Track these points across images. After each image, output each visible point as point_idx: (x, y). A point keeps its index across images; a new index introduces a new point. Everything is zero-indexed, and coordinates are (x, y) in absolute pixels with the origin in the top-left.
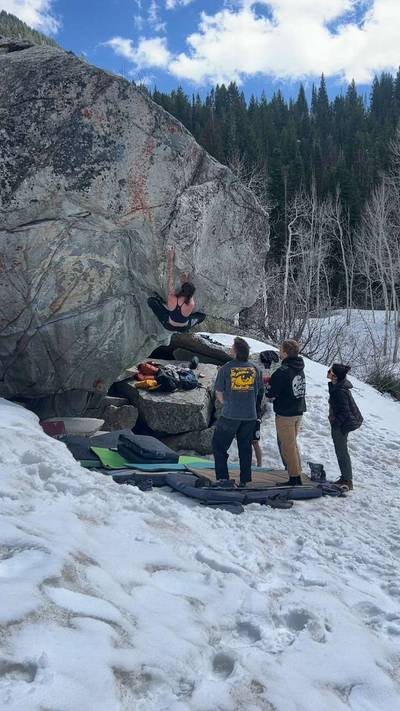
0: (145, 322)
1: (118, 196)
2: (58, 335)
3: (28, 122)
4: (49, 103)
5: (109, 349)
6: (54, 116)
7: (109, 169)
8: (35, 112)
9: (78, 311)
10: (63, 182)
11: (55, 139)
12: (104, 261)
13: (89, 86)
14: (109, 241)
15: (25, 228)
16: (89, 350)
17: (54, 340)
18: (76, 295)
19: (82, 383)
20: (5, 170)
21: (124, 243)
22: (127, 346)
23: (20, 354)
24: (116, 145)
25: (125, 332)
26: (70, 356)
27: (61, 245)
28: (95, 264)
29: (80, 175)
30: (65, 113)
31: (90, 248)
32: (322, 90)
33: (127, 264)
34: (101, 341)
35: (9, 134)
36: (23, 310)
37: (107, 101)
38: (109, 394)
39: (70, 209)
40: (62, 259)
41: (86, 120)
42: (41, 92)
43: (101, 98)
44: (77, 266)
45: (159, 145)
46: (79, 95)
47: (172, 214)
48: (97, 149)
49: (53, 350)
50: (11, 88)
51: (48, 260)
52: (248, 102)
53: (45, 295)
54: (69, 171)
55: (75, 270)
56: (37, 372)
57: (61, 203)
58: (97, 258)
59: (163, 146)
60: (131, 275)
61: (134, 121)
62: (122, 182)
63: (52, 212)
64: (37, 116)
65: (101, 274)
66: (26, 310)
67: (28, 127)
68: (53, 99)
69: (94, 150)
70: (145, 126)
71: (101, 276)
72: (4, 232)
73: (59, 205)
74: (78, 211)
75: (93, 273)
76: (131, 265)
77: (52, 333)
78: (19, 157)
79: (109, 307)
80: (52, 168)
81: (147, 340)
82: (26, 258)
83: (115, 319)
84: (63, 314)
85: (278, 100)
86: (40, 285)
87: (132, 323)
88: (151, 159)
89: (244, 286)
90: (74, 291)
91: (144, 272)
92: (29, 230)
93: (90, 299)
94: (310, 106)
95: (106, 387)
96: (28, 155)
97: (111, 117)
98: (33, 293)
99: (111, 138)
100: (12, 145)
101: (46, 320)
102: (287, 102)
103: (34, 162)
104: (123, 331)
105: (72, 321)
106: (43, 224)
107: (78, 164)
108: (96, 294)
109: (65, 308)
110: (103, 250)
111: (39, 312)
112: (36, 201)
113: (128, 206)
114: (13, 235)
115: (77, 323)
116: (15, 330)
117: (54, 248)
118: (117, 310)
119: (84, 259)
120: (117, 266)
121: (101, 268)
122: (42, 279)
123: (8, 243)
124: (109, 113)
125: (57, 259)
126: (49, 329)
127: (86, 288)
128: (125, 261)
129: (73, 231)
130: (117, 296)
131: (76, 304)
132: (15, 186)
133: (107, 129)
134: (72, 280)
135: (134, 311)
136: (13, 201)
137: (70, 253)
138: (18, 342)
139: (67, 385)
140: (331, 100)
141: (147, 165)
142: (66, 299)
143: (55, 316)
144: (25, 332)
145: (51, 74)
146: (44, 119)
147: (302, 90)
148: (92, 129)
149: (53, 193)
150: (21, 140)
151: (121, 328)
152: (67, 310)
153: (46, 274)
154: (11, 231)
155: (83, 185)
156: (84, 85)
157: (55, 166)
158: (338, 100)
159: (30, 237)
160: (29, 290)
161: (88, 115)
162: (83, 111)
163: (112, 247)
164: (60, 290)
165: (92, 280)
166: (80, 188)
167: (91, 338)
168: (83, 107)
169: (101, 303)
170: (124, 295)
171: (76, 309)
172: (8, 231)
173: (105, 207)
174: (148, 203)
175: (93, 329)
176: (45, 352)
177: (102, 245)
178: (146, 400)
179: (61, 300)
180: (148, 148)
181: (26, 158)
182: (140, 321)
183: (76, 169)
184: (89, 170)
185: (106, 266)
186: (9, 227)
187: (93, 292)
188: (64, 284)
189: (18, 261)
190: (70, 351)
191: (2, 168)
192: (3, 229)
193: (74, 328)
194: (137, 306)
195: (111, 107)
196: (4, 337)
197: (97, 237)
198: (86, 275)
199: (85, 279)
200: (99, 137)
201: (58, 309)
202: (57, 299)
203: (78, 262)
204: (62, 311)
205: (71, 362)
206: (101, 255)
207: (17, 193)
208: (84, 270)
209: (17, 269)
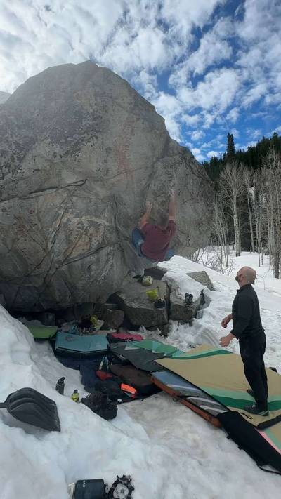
0: (127, 261)
1: (105, 161)
2: (71, 272)
5: (105, 279)
6: (53, 104)
7: (97, 138)
9: (83, 256)
10: (59, 150)
12: (99, 221)
14: (101, 206)
15: (34, 195)
16: (91, 281)
17: (69, 276)
18: (80, 245)
19: (89, 299)
20: (14, 147)
21: (112, 207)
22: (116, 277)
23: (47, 285)
24: (103, 120)
25: (115, 268)
26: (80, 284)
27: (66, 210)
28: (92, 223)
29: (73, 144)
30: (61, 101)
31: (88, 212)
33: (115, 222)
34: (100, 274)
36: (44, 258)
37: (94, 85)
38: (107, 302)
39: (69, 178)
40: (68, 220)
41: (77, 102)
42: (42, 87)
43: (89, 83)
44: (80, 225)
46: (71, 84)
47: (150, 176)
48: (87, 123)
49: (69, 282)
51: (58, 221)
53: (59, 247)
55: (79, 228)
56: (59, 296)
57: (60, 172)
58: (94, 219)
59: (141, 121)
60: (117, 230)
61: (117, 101)
62: (108, 150)
63: (54, 181)
64: (40, 105)
65: (97, 230)
66: (47, 257)
68: (51, 91)
69: (84, 123)
70: (126, 105)
71: (97, 232)
72: (17, 198)
73: (59, 174)
74: (75, 180)
75: (92, 230)
76: (117, 223)
77: (66, 272)
78: (25, 137)
79: (104, 252)
81: (129, 272)
82: (39, 220)
83: (108, 260)
84: (72, 258)
86: (54, 239)
87: (119, 263)
88: (132, 131)
90: (79, 243)
91: (126, 226)
92: (37, 196)
93: (90, 248)
95: (105, 298)
96: (33, 135)
97: (98, 98)
98: (50, 246)
99: (98, 114)
100: (19, 128)
101: (61, 263)
103: (37, 140)
104: (113, 267)
105: (79, 263)
106: (48, 191)
107: (70, 134)
108: (95, 244)
109: (74, 254)
110: (97, 213)
111: (56, 258)
112: (39, 170)
113: (114, 170)
114: (24, 201)
115: (82, 265)
116: (40, 270)
117: (61, 212)
118: (109, 254)
119: (85, 220)
120: (107, 224)
121: (97, 226)
122: (55, 235)
123: (22, 208)
124: (96, 94)
125: (65, 220)
126: (64, 268)
127: (87, 240)
128: (113, 220)
129: (74, 199)
130: (109, 244)
131: (81, 251)
132: (22, 160)
133: (95, 107)
134: (77, 235)
135: (120, 255)
136: (19, 171)
137: (74, 216)
138: (45, 278)
139: (80, 301)
141: (129, 136)
142: (74, 248)
143: (67, 260)
144: (48, 272)
146: (45, 107)
148: (82, 108)
149: (51, 161)
150: (27, 124)
151: (112, 265)
152: (75, 256)
153: (58, 231)
154: (23, 198)
155: (75, 150)
157: (52, 138)
159: (39, 203)
160: (47, 244)
162: (74, 95)
163: (104, 210)
164: (69, 242)
165: (91, 235)
167: (92, 273)
169: (98, 250)
170: (114, 244)
171: (81, 255)
172: (20, 198)
173: (95, 170)
174: (130, 167)
175: (94, 267)
176: (64, 283)
177: (97, 209)
178: (128, 307)
179: (71, 249)
180: (130, 123)
181: (31, 137)
182: (124, 259)
183: (69, 139)
184: (80, 139)
185: (100, 225)
186: (20, 195)
187: (93, 243)
188: (72, 238)
189: (34, 222)
190: (80, 282)
191: (11, 146)
192: (16, 196)
193: (80, 267)
194: (122, 251)
195: (98, 89)
196: (35, 276)
197: (93, 203)
198: (87, 231)
199: (86, 234)
200: (88, 113)
201: (68, 256)
202: (68, 248)
203: (81, 223)
204: (72, 256)
205: (81, 288)
206: (96, 217)
207: (23, 165)
208: (85, 228)
209: (34, 228)
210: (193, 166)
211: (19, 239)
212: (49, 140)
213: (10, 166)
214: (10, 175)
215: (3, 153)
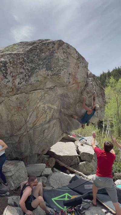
0: (63, 128)
1: (69, 78)
2: (34, 134)
3: (34, 56)
4: (41, 50)
5: (50, 138)
6: (43, 54)
7: (66, 69)
9: (42, 125)
10: (50, 73)
11: (44, 61)
12: (53, 107)
13: (56, 44)
15: (32, 92)
16: (43, 139)
17: (32, 136)
18: (42, 119)
19: (38, 151)
20: (26, 71)
21: (61, 99)
22: (56, 136)
23: (20, 142)
24: (67, 62)
25: (56, 132)
27: (41, 100)
28: (49, 108)
29: (56, 71)
30: (47, 53)
31: (49, 102)
34: (48, 135)
35: (27, 59)
36: (24, 125)
37: (63, 49)
39: (49, 85)
40: (40, 106)
41: (56, 54)
42: (38, 47)
43: (61, 48)
45: (80, 63)
46: (53, 47)
47: (86, 85)
49: (31, 140)
51: (35, 106)
53: (31, 120)
54: (52, 69)
55: (43, 110)
56: (24, 148)
58: (50, 105)
59: (82, 63)
60: (60, 111)
61: (72, 55)
62: (70, 74)
63: (42, 86)
64: (37, 54)
65: (50, 111)
67: (34, 57)
68: (43, 49)
69: (60, 63)
72: (24, 93)
73: (45, 83)
74: (51, 86)
75: (48, 111)
77: (32, 134)
78: (31, 67)
79: (52, 123)
81: (62, 134)
82: (29, 105)
83: (53, 127)
84: (37, 126)
86: (31, 115)
87: (59, 128)
88: (78, 67)
90: (41, 118)
92: (33, 93)
93: (46, 120)
95: (46, 152)
96: (34, 66)
97: (65, 54)
98: (28, 118)
99: (65, 60)
100: (28, 63)
101: (31, 128)
103: (37, 68)
105: (40, 128)
106: (38, 91)
107: (55, 67)
108: (48, 118)
110: (53, 102)
111: (29, 126)
112: (38, 81)
113: (72, 82)
114: (27, 95)
116: (19, 133)
117: (38, 101)
118: (54, 124)
119: (46, 105)
120: (56, 108)
122: (32, 113)
123: (25, 98)
125: (38, 106)
126: (31, 132)
127: (45, 116)
128: (60, 106)
129: (46, 95)
130: (54, 119)
131: (41, 122)
132: (29, 76)
133: (64, 57)
134: (41, 113)
135: (59, 124)
136: (30, 81)
137: (42, 103)
138: (20, 138)
139: (34, 152)
141: (77, 69)
143: (34, 128)
144: (23, 133)
146: (40, 55)
148: (58, 57)
149: (45, 78)
150: (32, 62)
151: (55, 130)
153: (34, 111)
154: (26, 93)
156: (55, 44)
157: (47, 68)
162: (55, 52)
163: (56, 101)
164: (37, 117)
165: (47, 114)
167: (45, 134)
169: (49, 122)
170: (57, 119)
173: (65, 82)
174: (78, 81)
175: (46, 131)
176: (28, 140)
177: (53, 100)
178: (58, 155)
179: (37, 121)
180: (76, 64)
181: (34, 67)
182: (61, 127)
183: (55, 69)
184: (59, 69)
185: (53, 109)
187: (47, 118)
188: (39, 115)
189: (26, 106)
190: (37, 140)
193: (40, 131)
194: (60, 122)
195: (64, 50)
196: (15, 136)
197: (52, 97)
198: (46, 112)
199: (45, 113)
200: (61, 59)
201: (35, 124)
202: (35, 121)
203: (44, 107)
204: (37, 125)
205: (37, 143)
206: (52, 104)
207: (32, 78)
208: (45, 110)
209: (25, 109)
211: (15, 115)
212: (45, 69)
213: (24, 79)
214: (24, 83)
215: (22, 73)
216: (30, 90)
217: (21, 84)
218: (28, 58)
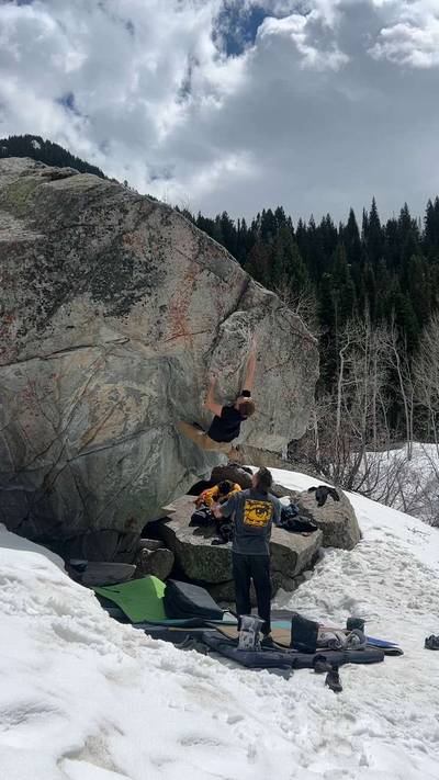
0: (183, 455)
1: (158, 322)
2: (89, 467)
3: (68, 248)
4: (89, 229)
5: (144, 485)
6: (94, 242)
7: (150, 294)
8: (75, 238)
9: (113, 443)
10: (102, 308)
11: (95, 264)
12: (142, 389)
13: (131, 213)
14: (148, 369)
15: (60, 355)
16: (121, 486)
17: (85, 476)
18: (111, 425)
19: (113, 522)
20: (42, 295)
21: (163, 370)
22: (163, 481)
23: (48, 490)
24: (158, 271)
25: (162, 466)
26: (101, 494)
27: (96, 373)
28: (130, 392)
29: (119, 301)
30: (107, 239)
31: (127, 375)
32: (374, 214)
33: (167, 391)
34: (135, 476)
35: (48, 260)
36: (53, 442)
37: (149, 227)
38: (143, 536)
39: (108, 336)
40: (98, 387)
41: (127, 246)
42: (82, 220)
43: (144, 224)
44: (112, 395)
45: (202, 270)
46: (120, 221)
47: (215, 340)
48: (138, 275)
49: (83, 486)
50: (52, 216)
51: (82, 389)
52: (295, 226)
53: (77, 426)
54: (108, 297)
55: (111, 398)
56: (64, 511)
57: (98, 329)
58: (135, 386)
59: (206, 272)
60: (170, 404)
61: (177, 247)
62: (163, 308)
63: (88, 339)
64: (77, 242)
65: (138, 402)
66: (57, 441)
67: (68, 253)
68: (94, 226)
69: (134, 276)
70: (188, 253)
71: (138, 405)
72: (38, 359)
73: (96, 331)
74: (116, 338)
75: (130, 402)
76: (170, 393)
77: (83, 468)
78: (57, 282)
79: (146, 438)
80: (91, 294)
81: (186, 475)
82: (59, 387)
83: (152, 451)
84: (95, 446)
85: (327, 223)
86: (72, 414)
87: (170, 457)
88: (194, 285)
89: (292, 416)
90: (108, 421)
91: (183, 400)
92: (63, 356)
93: (125, 429)
94: (361, 230)
95: (139, 528)
96: (66, 281)
97: (153, 243)
98: (65, 424)
99: (152, 264)
100: (50, 270)
101: (77, 452)
102: (336, 225)
103: (72, 288)
104: (159, 464)
105: (106, 454)
106: (79, 351)
107: (117, 289)
108: (132, 425)
109: (99, 440)
110: (140, 377)
111: (70, 444)
112: (72, 327)
113: (168, 332)
114: (46, 363)
115: (110, 456)
116: (43, 463)
117: (89, 376)
118: (154, 441)
119: (120, 386)
120: (155, 394)
121: (138, 396)
122: (75, 408)
123: (41, 370)
124: (151, 239)
125: (92, 387)
126: (79, 461)
127: (122, 417)
128: (164, 390)
129: (111, 358)
130: (155, 426)
131: (110, 435)
132: (51, 312)
133: (148, 255)
134: (107, 409)
135: (172, 444)
136: (48, 328)
137: (106, 380)
138: (46, 477)
139: (97, 524)
140: (383, 222)
141: (190, 290)
142: (100, 428)
143: (86, 449)
144: (54, 465)
145: (94, 201)
146: (84, 245)
147: (352, 215)
148: (133, 255)
149: (91, 319)
150: (60, 266)
151: (158, 461)
152: (101, 441)
153: (80, 402)
154: (44, 358)
155: (122, 311)
156: (126, 212)
157: (94, 292)
158: (391, 224)
159: (66, 363)
160: (61, 420)
161: (129, 241)
162: (124, 237)
163: (151, 374)
164: (94, 419)
165: (128, 410)
166: (119, 314)
167: (125, 471)
168: (124, 233)
169: (139, 432)
170: (162, 425)
171: (110, 441)
172: (41, 358)
173: (145, 333)
174: (189, 329)
175: (127, 462)
176: (75, 488)
177: (139, 373)
178: (183, 543)
179: (94, 430)
180: (191, 275)
181: (64, 284)
182: (179, 453)
183: (116, 295)
184: (129, 296)
185: (144, 394)
186: (42, 354)
187: (129, 422)
188: (98, 414)
189: (50, 389)
190: (102, 487)
191: (38, 294)
192: (37, 357)
193: (106, 461)
194: (176, 437)
195: (153, 233)
196: (31, 471)
197: (135, 365)
198: (122, 404)
199: (121, 409)
200: (140, 263)
201: (91, 440)
202: (89, 430)
203: (114, 390)
204: (95, 442)
205: (102, 498)
206: (139, 383)
207: (53, 319)
208: (120, 399)
209: (49, 397)
210: (281, 320)
211: (22, 412)
213: (35, 320)
214: (35, 329)
215: (29, 302)
216: (54, 350)
217: (24, 334)
218: (49, 256)
